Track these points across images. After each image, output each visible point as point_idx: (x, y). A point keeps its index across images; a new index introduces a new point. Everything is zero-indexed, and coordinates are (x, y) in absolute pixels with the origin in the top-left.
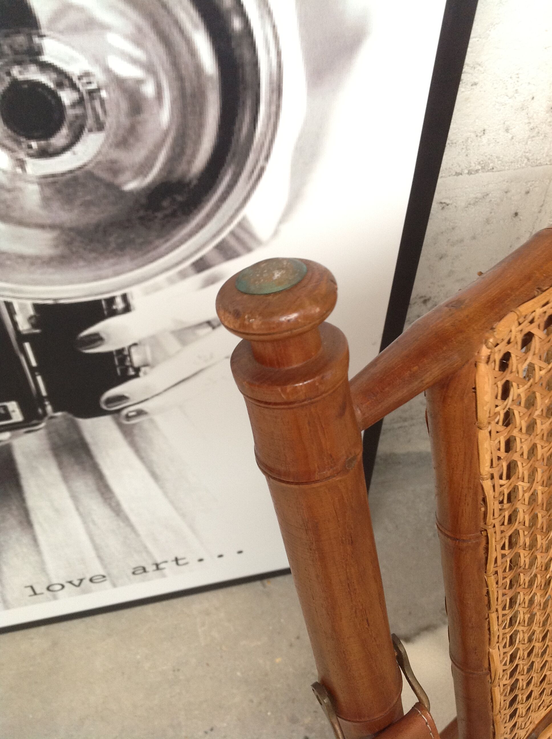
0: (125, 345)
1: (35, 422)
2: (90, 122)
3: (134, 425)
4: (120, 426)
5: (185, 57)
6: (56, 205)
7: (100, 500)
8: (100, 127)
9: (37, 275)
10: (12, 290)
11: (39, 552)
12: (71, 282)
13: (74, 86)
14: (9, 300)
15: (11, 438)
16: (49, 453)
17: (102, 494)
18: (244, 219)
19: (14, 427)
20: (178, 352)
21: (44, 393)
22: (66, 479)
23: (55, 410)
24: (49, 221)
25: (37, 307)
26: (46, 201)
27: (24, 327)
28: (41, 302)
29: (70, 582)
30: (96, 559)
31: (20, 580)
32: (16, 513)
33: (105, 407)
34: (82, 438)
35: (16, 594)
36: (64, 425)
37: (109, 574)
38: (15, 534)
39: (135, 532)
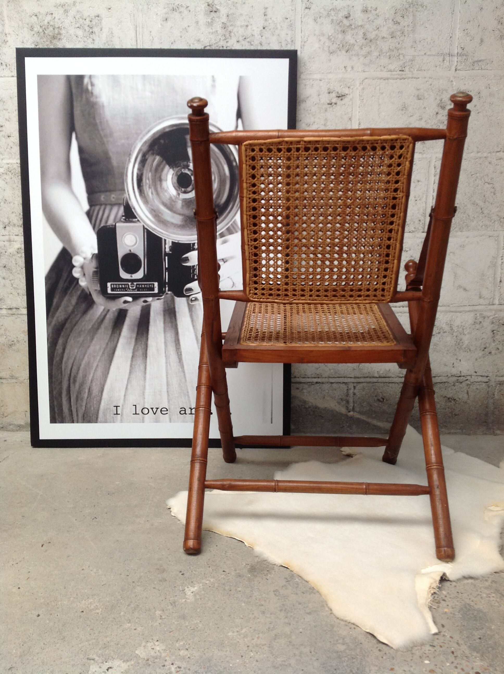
0: (195, 264)
1: (161, 294)
3: (193, 305)
4: (188, 304)
5: (222, 171)
6: (185, 208)
7: (175, 348)
9: (175, 231)
10: (167, 235)
11: (145, 378)
12: (184, 235)
14: (166, 238)
15: (152, 301)
16: (162, 313)
17: (176, 345)
18: (235, 220)
19: (153, 295)
21: (167, 281)
23: (169, 291)
24: (182, 213)
25: (172, 242)
26: (183, 206)
27: (167, 250)
28: (174, 241)
29: (152, 409)
30: (166, 393)
31: (133, 398)
32: (143, 347)
33: (185, 293)
34: (174, 308)
35: (128, 410)
36: (170, 299)
37: (169, 409)
38: (139, 361)
39: (185, 378)
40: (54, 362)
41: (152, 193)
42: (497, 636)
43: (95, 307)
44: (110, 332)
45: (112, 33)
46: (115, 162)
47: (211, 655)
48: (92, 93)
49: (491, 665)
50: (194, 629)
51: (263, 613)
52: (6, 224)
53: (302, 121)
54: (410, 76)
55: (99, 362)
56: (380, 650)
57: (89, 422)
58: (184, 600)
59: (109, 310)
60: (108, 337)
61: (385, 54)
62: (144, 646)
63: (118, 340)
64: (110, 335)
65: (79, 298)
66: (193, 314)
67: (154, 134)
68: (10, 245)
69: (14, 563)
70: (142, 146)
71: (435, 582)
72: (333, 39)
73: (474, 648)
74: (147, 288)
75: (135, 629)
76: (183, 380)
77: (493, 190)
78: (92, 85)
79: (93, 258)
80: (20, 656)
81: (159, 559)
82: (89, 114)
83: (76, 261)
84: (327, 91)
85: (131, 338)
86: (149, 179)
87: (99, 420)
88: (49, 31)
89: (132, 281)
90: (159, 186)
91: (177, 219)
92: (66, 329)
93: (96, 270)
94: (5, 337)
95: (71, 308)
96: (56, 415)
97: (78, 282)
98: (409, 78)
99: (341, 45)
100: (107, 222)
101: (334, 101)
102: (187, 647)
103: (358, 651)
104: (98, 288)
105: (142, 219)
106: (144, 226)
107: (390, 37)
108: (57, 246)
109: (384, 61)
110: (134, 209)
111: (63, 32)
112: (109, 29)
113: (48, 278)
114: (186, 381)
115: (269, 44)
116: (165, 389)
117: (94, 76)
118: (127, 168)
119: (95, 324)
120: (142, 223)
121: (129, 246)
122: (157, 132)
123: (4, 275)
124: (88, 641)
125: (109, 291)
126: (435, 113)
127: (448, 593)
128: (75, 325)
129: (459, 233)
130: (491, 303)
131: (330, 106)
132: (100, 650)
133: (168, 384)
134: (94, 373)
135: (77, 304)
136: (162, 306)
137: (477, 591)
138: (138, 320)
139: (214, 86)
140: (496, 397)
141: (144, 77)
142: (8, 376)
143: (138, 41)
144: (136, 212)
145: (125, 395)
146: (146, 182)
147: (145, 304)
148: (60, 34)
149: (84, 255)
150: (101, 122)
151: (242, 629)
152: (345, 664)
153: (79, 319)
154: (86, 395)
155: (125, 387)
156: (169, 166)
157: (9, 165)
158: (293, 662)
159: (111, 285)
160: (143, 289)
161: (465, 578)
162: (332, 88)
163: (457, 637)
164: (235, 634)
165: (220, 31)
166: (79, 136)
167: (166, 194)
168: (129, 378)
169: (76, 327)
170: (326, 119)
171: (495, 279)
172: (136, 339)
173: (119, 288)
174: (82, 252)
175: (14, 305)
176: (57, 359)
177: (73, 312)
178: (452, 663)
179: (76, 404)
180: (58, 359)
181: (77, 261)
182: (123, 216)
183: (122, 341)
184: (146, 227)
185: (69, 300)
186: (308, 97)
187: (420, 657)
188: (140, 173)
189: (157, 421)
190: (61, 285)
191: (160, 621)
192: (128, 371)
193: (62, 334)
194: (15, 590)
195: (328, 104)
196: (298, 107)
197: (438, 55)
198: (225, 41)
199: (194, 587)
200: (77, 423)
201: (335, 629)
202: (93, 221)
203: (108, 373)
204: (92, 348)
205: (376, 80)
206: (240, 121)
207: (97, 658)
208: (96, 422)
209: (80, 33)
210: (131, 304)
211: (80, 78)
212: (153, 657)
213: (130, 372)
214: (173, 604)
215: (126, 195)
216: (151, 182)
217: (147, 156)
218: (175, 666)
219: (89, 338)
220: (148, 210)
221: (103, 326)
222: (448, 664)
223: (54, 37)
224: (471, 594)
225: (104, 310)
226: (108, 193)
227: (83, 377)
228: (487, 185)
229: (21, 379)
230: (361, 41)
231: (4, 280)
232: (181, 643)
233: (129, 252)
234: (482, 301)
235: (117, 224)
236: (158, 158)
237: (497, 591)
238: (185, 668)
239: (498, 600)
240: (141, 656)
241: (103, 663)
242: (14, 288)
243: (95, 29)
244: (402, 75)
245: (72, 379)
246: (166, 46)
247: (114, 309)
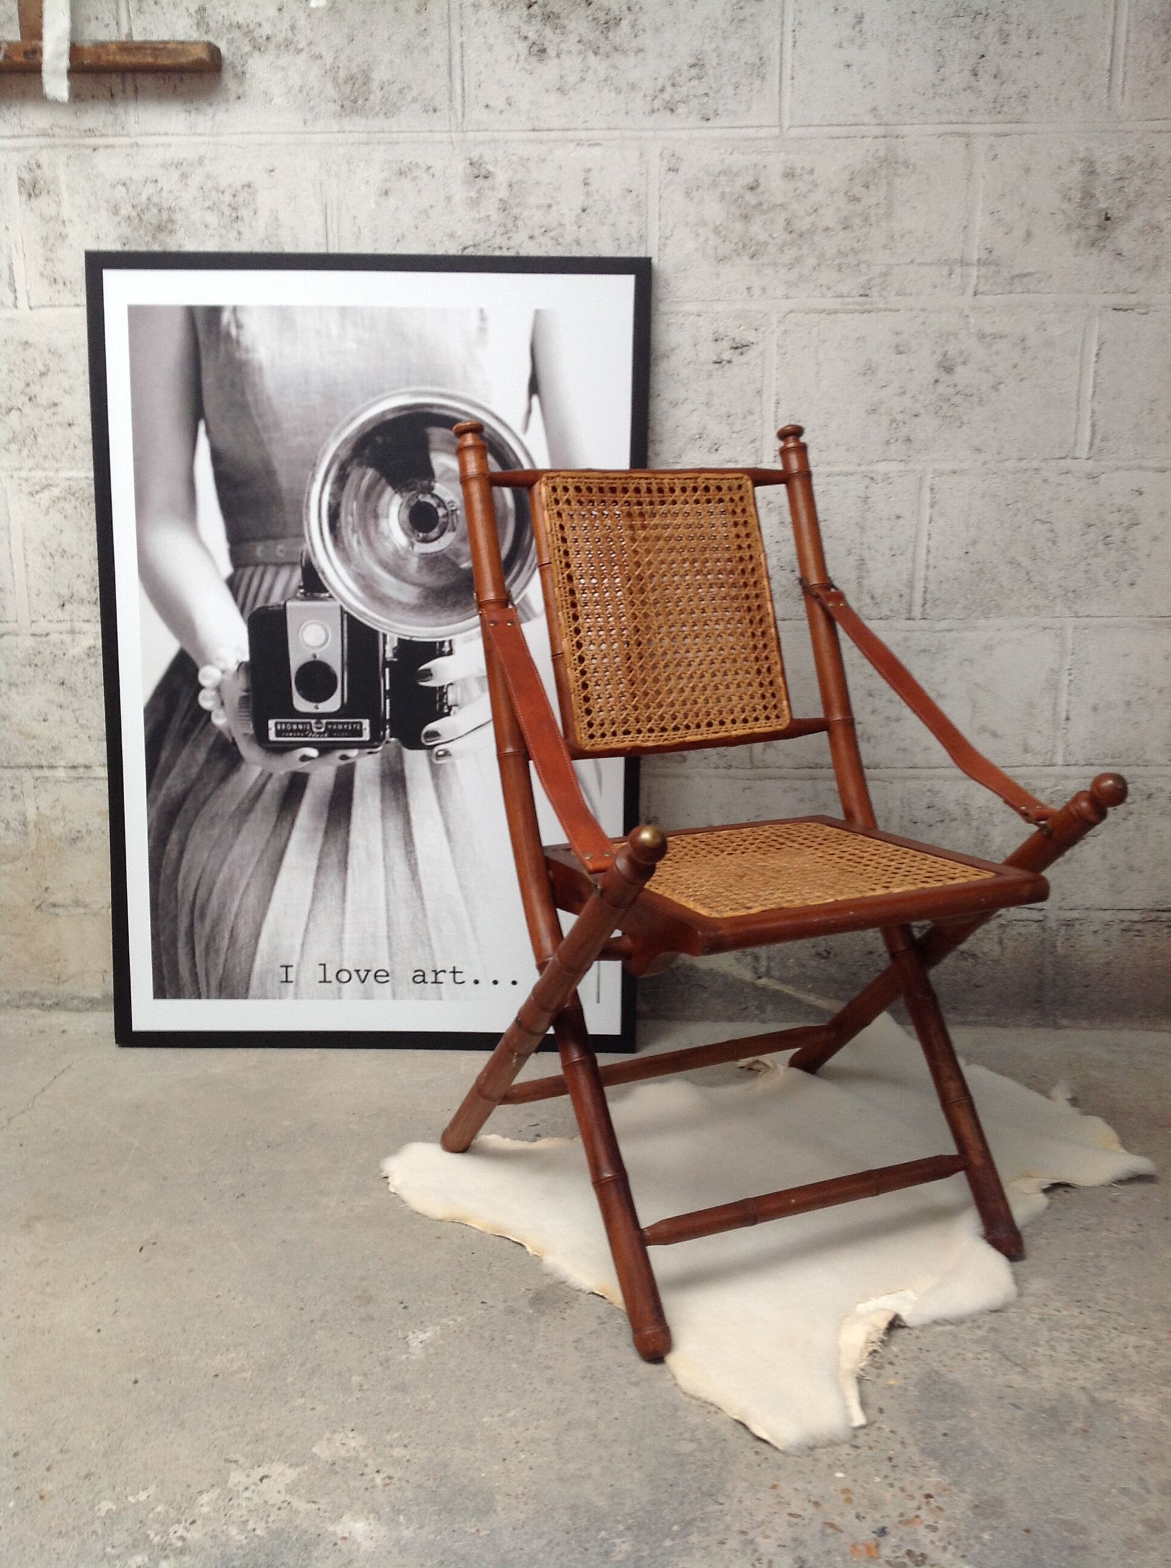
0: (446, 683)
1: (376, 743)
2: (450, 526)
3: (441, 764)
4: (431, 762)
6: (424, 572)
7: (403, 851)
8: (454, 529)
9: (406, 617)
10: (389, 625)
11: (343, 910)
12: (421, 625)
13: (445, 507)
14: (386, 632)
15: (358, 756)
16: (378, 780)
17: (406, 844)
18: (525, 596)
19: (361, 745)
20: (479, 697)
21: (388, 717)
22: (384, 816)
23: (391, 736)
24: (419, 581)
25: (400, 640)
26: (420, 568)
27: (389, 655)
28: (402, 637)
29: (357, 971)
30: (386, 941)
31: (319, 951)
32: (339, 848)
33: (423, 741)
34: (403, 771)
35: (310, 974)
36: (394, 753)
37: (393, 972)
38: (332, 877)
39: (424, 910)
40: (162, 878)
41: (359, 542)
42: (977, 1431)
43: (243, 767)
44: (273, 819)
45: (276, 219)
46: (284, 480)
47: (449, 1456)
48: (238, 342)
49: (955, 1483)
50: (420, 1410)
51: (551, 1381)
52: (66, 598)
53: (661, 398)
54: (882, 306)
55: (251, 877)
56: (757, 1453)
57: (232, 996)
58: (404, 1357)
59: (271, 775)
60: (271, 827)
61: (829, 262)
62: (329, 1439)
63: (290, 833)
64: (273, 824)
65: (213, 749)
66: (441, 782)
67: (364, 425)
68: (73, 641)
69: (89, 1282)
70: (339, 448)
71: (877, 1330)
72: (723, 233)
73: (930, 1452)
74: (347, 730)
75: (313, 1409)
76: (420, 915)
77: (1050, 535)
78: (239, 326)
79: (241, 671)
80: (105, 1454)
81: (363, 1279)
82: (233, 385)
83: (206, 677)
84: (711, 337)
85: (315, 830)
86: (352, 515)
87: (251, 992)
88: (151, 216)
89: (319, 716)
90: (372, 529)
91: (409, 594)
92: (186, 811)
93: (245, 694)
94: (62, 823)
95: (195, 770)
96: (166, 982)
97: (209, 719)
98: (880, 310)
99: (740, 245)
100: (267, 599)
101: (726, 356)
102: (406, 1441)
103: (717, 1452)
104: (250, 731)
105: (338, 594)
106: (342, 608)
107: (841, 226)
108: (168, 648)
109: (827, 275)
110: (323, 573)
111: (178, 217)
112: (272, 211)
113: (150, 710)
114: (425, 916)
115: (594, 242)
116: (382, 932)
117: (242, 308)
118: (309, 493)
119: (243, 802)
120: (339, 602)
121: (312, 648)
122: (370, 421)
123: (61, 699)
124: (225, 1428)
125: (272, 736)
126: (932, 381)
127: (902, 1350)
128: (204, 803)
129: (982, 622)
130: (1048, 763)
131: (717, 366)
132: (247, 1444)
133: (389, 924)
134: (241, 899)
135: (207, 761)
136: (378, 767)
137: (958, 1346)
138: (330, 794)
139: (482, 330)
140: (1060, 951)
141: (343, 311)
142: (68, 902)
143: (331, 236)
144: (326, 579)
145: (303, 944)
146: (347, 520)
147: (343, 763)
148: (171, 220)
149: (222, 665)
150: (256, 401)
151: (508, 1411)
152: (689, 1476)
153: (213, 792)
154: (225, 943)
155: (303, 928)
156: (394, 488)
157: (70, 482)
158: (595, 1470)
159: (276, 724)
160: (339, 733)
161: (936, 1323)
162: (721, 330)
163: (903, 1431)
164: (496, 1419)
165: (495, 216)
166: (212, 428)
167: (387, 544)
168: (311, 911)
169: (206, 808)
170: (710, 393)
171: (1055, 712)
172: (326, 832)
173: (292, 731)
174: (218, 659)
175: (81, 760)
176: (167, 871)
177: (199, 777)
178: (886, 1477)
179: (206, 961)
180: (169, 870)
181: (209, 676)
182: (300, 588)
183: (297, 836)
184: (346, 608)
185: (193, 754)
186: (673, 350)
187: (829, 1466)
188: (334, 502)
189: (367, 996)
190: (176, 724)
191: (359, 1394)
192: (310, 895)
193: (178, 821)
194: (91, 1334)
195: (715, 363)
196: (654, 370)
197: (939, 262)
198: (506, 236)
199: (425, 1332)
200: (208, 998)
201: (680, 1413)
202: (241, 598)
203: (269, 900)
204: (237, 850)
205: (811, 315)
206: (535, 399)
207: (242, 1460)
208: (246, 998)
209: (212, 219)
210: (316, 762)
211: (214, 313)
212: (344, 1459)
213: (314, 899)
214: (384, 1363)
215: (307, 546)
216: (357, 520)
217: (349, 469)
218: (382, 1475)
219: (231, 829)
220: (349, 575)
221: (259, 806)
222: (878, 1480)
223: (160, 228)
224: (944, 1352)
225: (261, 774)
226: (270, 543)
227: (218, 906)
228: (1038, 524)
229: (96, 907)
230: (780, 235)
231: (60, 711)
232: (396, 1435)
233: (312, 659)
234: (1029, 758)
235: (289, 604)
236: (370, 473)
237: (996, 1347)
238: (400, 1479)
239: (994, 1364)
240: (323, 1457)
241: (252, 1468)
242: (81, 726)
243: (244, 212)
244: (866, 303)
245: (198, 911)
246: (386, 248)
247: (282, 773)
